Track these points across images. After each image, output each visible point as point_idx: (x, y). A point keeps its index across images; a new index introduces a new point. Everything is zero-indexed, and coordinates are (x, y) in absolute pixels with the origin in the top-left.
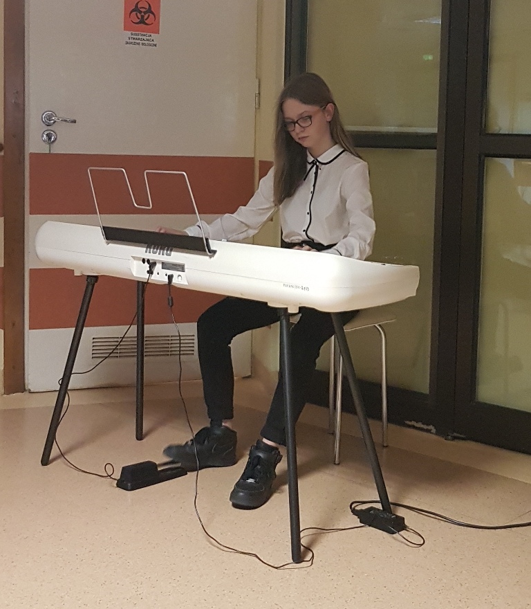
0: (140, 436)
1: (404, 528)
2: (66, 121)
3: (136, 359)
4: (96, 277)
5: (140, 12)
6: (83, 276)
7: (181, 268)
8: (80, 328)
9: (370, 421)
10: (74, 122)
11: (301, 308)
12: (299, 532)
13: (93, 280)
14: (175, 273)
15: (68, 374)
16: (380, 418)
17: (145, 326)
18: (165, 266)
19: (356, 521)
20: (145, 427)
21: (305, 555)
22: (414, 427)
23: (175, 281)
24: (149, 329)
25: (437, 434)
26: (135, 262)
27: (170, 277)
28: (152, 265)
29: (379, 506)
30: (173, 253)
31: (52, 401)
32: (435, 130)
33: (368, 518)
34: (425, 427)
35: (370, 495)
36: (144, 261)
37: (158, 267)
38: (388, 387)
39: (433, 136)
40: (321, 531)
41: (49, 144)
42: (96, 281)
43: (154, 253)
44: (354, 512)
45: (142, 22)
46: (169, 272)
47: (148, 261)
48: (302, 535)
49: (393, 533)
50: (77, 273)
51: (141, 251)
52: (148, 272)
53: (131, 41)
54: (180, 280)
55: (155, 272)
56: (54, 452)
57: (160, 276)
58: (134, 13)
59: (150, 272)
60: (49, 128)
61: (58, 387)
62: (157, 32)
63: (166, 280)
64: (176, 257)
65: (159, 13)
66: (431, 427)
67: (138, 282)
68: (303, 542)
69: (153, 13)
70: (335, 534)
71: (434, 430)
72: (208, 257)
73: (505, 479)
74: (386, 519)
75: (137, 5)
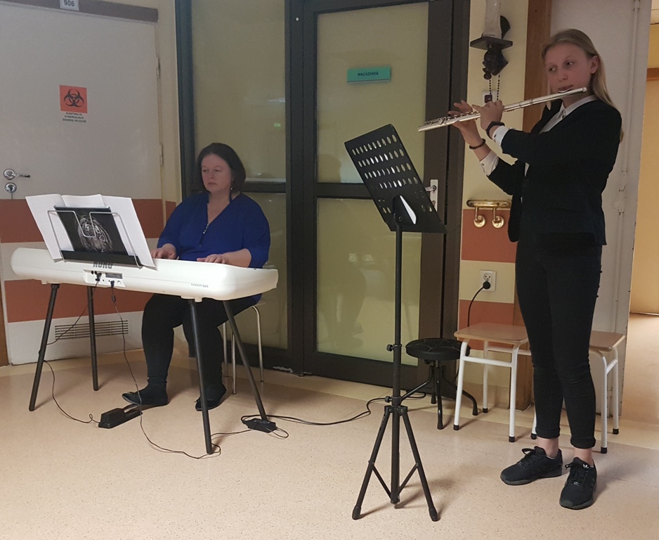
0: (96, 388)
1: (276, 428)
2: (22, 176)
3: (89, 338)
4: (58, 284)
5: (72, 98)
6: (48, 284)
7: (120, 276)
8: (49, 320)
9: (251, 368)
10: (29, 176)
11: (204, 299)
12: (210, 436)
13: (56, 287)
14: (115, 280)
16: (258, 366)
17: (95, 316)
18: (108, 275)
19: (245, 427)
20: (100, 381)
21: (215, 449)
22: (278, 370)
23: (116, 285)
24: (97, 318)
25: (293, 373)
26: (86, 273)
27: (112, 283)
28: (99, 275)
29: (260, 417)
30: (113, 267)
31: (34, 369)
32: (284, 180)
33: (253, 425)
34: (286, 369)
35: (254, 412)
36: (92, 272)
37: (103, 276)
38: (262, 346)
39: (283, 184)
40: (224, 435)
41: (12, 192)
42: (58, 287)
43: (99, 267)
44: (244, 422)
45: (74, 104)
46: (112, 279)
47: (96, 272)
48: (212, 438)
49: (269, 432)
50: (44, 283)
51: (90, 266)
52: (96, 280)
53: (67, 118)
54: (119, 284)
55: (101, 279)
56: (38, 401)
57: (105, 282)
58: (67, 98)
59: (98, 280)
60: (10, 181)
61: (37, 359)
62: (85, 111)
63: (110, 284)
64: (116, 269)
65: (86, 99)
66: (290, 369)
67: (87, 286)
68: (213, 442)
69: (81, 98)
70: (233, 436)
71: (292, 371)
72: (138, 269)
73: (336, 396)
74: (264, 424)
75: (69, 92)
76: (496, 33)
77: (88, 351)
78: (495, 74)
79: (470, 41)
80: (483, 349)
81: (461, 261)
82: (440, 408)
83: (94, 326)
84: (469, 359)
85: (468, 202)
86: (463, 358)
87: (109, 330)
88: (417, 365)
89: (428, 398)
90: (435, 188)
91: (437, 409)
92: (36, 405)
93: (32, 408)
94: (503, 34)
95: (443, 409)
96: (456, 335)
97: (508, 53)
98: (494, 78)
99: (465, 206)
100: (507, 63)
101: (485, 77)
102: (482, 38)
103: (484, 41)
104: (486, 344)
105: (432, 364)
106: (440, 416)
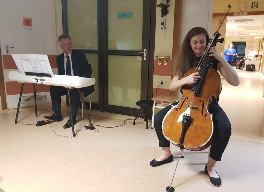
0: (37, 116)
1: (95, 129)
3: (34, 100)
4: (24, 83)
6: (21, 83)
7: (44, 80)
8: (21, 95)
10: (13, 47)
12: (74, 131)
13: (23, 84)
14: (43, 81)
15: (19, 104)
16: (90, 109)
17: (36, 93)
18: (40, 80)
19: (85, 128)
20: (38, 114)
21: (76, 135)
22: (96, 110)
23: (43, 83)
24: (37, 94)
25: (101, 111)
26: (33, 79)
27: (42, 82)
28: (37, 80)
29: (90, 125)
30: (42, 77)
31: (16, 110)
32: (97, 49)
33: (88, 128)
35: (88, 124)
36: (35, 79)
37: (39, 80)
38: (91, 103)
39: (97, 50)
40: (78, 131)
41: (7, 53)
43: (38, 77)
44: (85, 127)
45: (28, 24)
47: (36, 79)
48: (75, 132)
49: (93, 130)
50: (19, 82)
51: (35, 77)
53: (26, 28)
54: (44, 83)
56: (18, 121)
57: (40, 82)
60: (7, 49)
61: (17, 107)
62: (32, 26)
63: (41, 83)
64: (43, 78)
65: (32, 22)
66: (99, 110)
67: (34, 84)
68: (75, 133)
70: (80, 131)
71: (100, 111)
72: (50, 78)
73: (114, 119)
74: (91, 127)
75: (26, 20)
76: (165, 3)
77: (34, 104)
78: (165, 16)
79: (157, 5)
80: (161, 104)
81: (154, 76)
82: (147, 122)
83: (36, 96)
84: (156, 107)
85: (156, 57)
86: (154, 106)
87: (40, 98)
88: (140, 109)
89: (144, 119)
90: (145, 52)
91: (146, 122)
92: (17, 122)
93: (16, 123)
94: (167, 3)
95: (148, 123)
96: (152, 99)
97: (169, 9)
98: (164, 17)
99: (155, 58)
100: (168, 12)
101: (161, 16)
102: (161, 4)
103: (161, 5)
104: (162, 102)
105: (144, 108)
106: (147, 125)
